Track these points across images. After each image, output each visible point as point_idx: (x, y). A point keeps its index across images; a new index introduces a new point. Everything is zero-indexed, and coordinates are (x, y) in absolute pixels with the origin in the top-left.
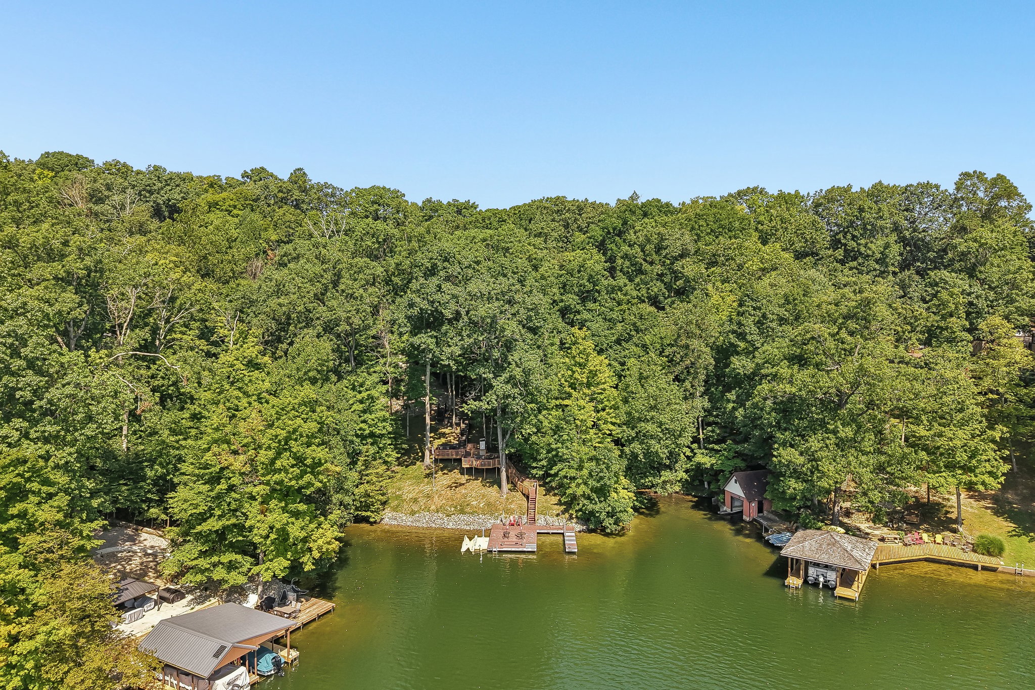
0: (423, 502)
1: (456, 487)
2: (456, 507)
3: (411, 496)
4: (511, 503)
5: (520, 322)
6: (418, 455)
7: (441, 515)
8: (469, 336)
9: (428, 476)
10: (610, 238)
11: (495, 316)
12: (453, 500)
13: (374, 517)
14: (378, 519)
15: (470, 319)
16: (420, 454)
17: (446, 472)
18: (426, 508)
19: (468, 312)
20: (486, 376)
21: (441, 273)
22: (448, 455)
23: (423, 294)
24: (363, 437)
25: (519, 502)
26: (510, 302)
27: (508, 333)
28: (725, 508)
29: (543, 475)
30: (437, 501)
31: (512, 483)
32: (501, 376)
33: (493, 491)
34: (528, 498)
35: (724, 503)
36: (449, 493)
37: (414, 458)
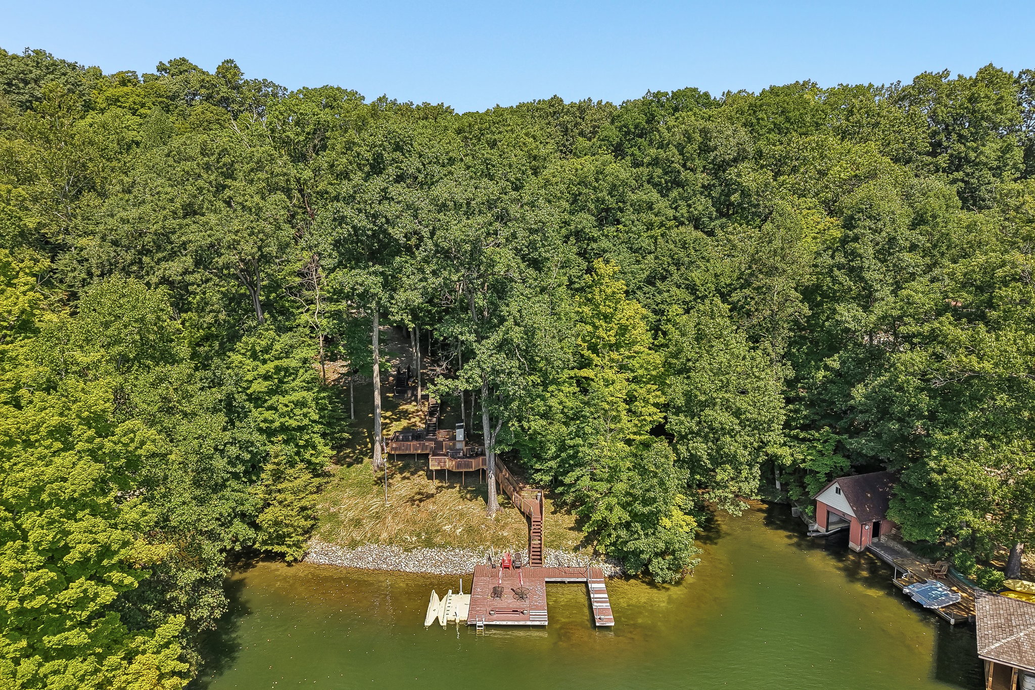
0: (368, 525)
1: (421, 501)
2: (419, 535)
3: (351, 514)
4: (503, 528)
5: (517, 251)
6: (366, 446)
7: (395, 549)
8: (434, 273)
9: (380, 481)
10: (629, 140)
11: (478, 239)
12: (415, 523)
13: (291, 553)
14: (298, 555)
15: (436, 245)
16: (370, 446)
17: (406, 474)
18: (373, 535)
19: (433, 234)
20: (464, 338)
21: (390, 170)
22: (408, 448)
23: (359, 203)
24: (270, 433)
25: (515, 526)
26: (501, 218)
27: (500, 269)
28: (816, 527)
29: (551, 481)
30: (392, 526)
31: (504, 493)
32: (488, 338)
33: (475, 507)
34: (529, 518)
35: (814, 517)
36: (410, 511)
37: (361, 453)
